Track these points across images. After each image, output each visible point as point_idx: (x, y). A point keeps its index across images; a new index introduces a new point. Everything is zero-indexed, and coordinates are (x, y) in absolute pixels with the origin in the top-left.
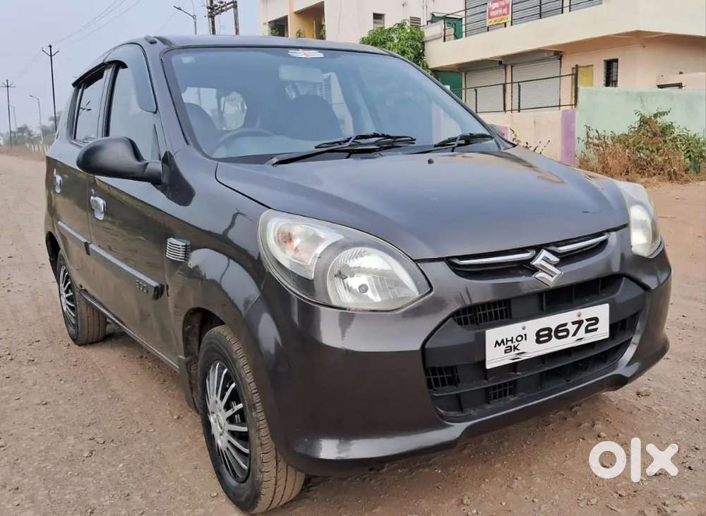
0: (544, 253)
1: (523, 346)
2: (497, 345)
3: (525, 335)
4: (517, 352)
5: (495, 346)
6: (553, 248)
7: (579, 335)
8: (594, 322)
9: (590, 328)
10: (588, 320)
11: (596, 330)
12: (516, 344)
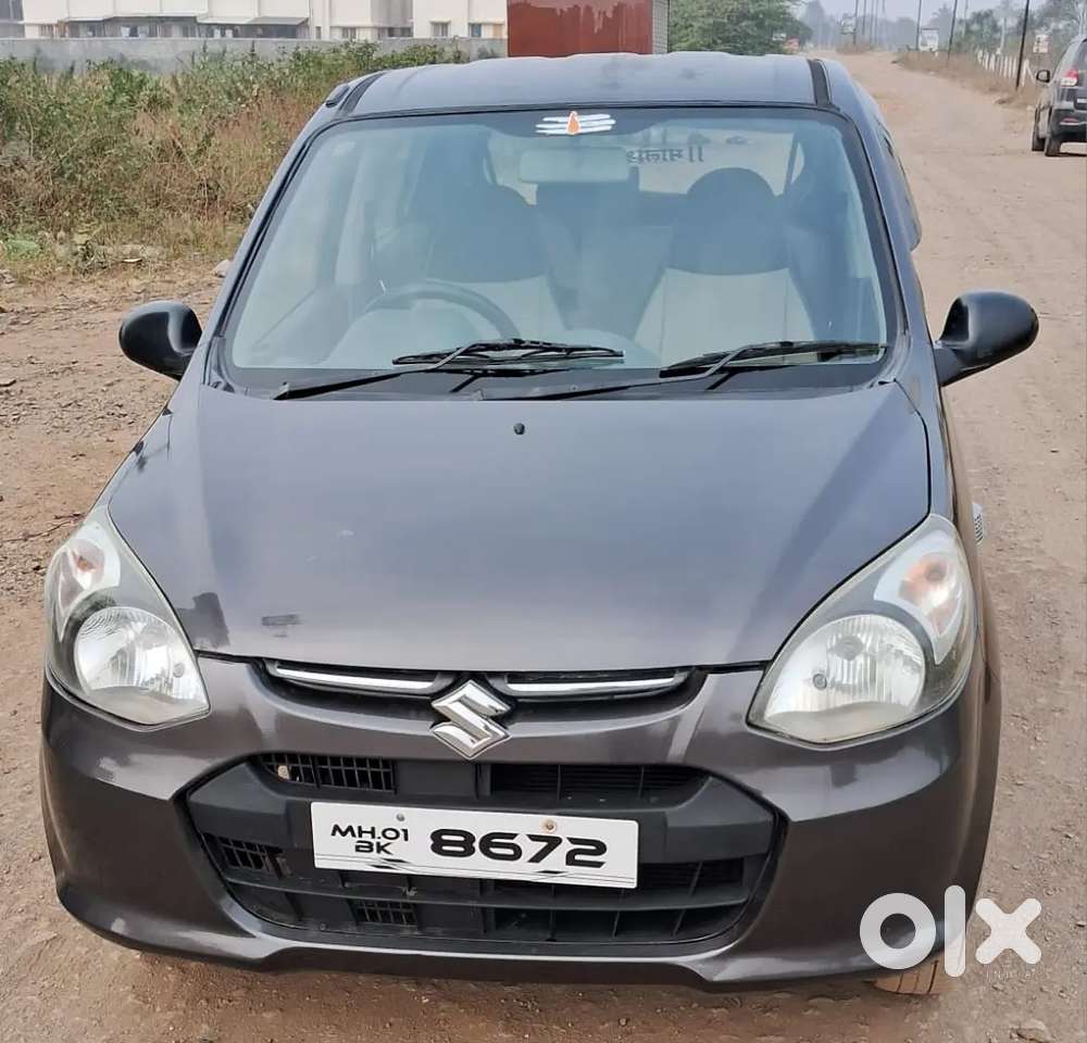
0: (470, 690)
1: (397, 849)
2: (337, 833)
3: (405, 831)
4: (383, 855)
5: (333, 834)
6: (497, 684)
7: (545, 864)
8: (593, 848)
9: (578, 857)
10: (573, 841)
11: (599, 865)
12: (383, 841)
